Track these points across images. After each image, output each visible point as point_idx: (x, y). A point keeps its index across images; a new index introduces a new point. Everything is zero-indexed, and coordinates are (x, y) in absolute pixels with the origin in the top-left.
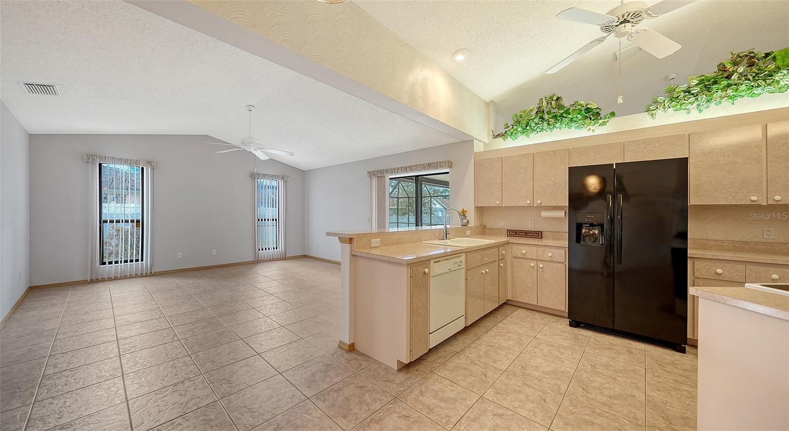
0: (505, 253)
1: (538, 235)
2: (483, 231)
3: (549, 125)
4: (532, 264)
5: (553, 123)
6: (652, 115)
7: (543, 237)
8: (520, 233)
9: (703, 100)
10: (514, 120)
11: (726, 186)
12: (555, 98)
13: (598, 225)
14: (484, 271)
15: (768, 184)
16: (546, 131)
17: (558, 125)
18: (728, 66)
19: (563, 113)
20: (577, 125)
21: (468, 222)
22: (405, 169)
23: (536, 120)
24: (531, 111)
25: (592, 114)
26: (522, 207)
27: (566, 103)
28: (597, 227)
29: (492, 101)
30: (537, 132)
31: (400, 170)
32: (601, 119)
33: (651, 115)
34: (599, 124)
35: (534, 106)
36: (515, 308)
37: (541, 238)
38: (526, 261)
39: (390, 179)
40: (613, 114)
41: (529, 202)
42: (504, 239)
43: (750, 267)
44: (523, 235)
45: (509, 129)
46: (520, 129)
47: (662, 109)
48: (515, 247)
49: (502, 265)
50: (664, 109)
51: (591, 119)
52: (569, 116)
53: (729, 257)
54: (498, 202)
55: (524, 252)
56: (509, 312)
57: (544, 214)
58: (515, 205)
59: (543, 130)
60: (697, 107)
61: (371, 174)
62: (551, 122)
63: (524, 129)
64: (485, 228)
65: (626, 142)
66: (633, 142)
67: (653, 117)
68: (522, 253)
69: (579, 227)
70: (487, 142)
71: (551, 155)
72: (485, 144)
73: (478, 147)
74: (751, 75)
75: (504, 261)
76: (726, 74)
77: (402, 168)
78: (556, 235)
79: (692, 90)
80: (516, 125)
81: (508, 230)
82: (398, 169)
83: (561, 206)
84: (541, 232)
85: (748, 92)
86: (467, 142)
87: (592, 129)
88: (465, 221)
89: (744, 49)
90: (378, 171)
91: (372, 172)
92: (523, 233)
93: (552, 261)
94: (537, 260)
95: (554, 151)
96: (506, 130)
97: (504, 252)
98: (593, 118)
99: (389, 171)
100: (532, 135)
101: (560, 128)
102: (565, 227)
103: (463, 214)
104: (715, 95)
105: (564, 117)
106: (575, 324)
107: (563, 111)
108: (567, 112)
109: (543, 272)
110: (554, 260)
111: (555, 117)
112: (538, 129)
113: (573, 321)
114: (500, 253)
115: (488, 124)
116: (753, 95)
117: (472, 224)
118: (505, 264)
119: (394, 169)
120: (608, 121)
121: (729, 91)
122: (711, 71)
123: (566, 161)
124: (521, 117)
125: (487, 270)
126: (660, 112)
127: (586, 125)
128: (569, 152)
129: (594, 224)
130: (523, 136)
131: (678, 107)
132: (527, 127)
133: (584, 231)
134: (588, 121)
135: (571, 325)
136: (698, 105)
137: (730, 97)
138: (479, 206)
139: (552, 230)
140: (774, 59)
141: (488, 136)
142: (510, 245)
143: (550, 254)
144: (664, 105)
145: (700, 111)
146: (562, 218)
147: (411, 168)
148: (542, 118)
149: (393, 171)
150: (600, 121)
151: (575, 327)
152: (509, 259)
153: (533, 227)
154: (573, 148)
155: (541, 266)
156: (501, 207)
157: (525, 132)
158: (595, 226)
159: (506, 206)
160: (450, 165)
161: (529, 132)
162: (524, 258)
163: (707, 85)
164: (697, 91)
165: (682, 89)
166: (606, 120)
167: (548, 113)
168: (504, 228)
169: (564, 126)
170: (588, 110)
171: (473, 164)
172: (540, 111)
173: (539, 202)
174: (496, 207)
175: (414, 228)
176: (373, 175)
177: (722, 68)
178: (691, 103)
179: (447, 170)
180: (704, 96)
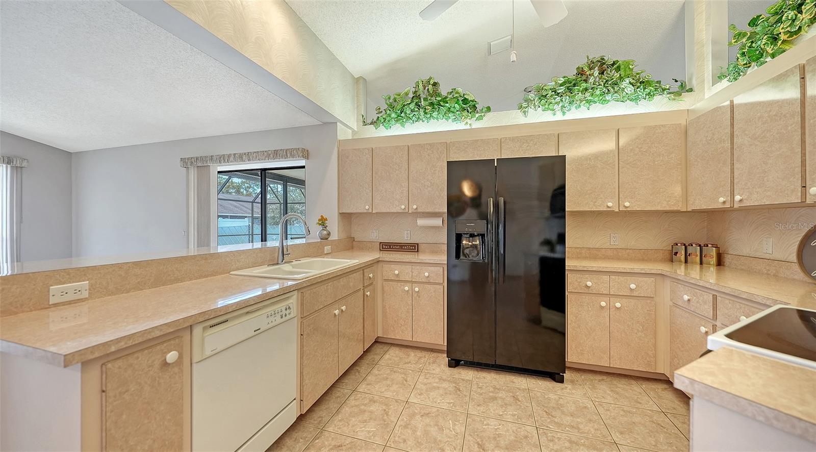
0: (373, 276)
1: (414, 248)
2: (350, 245)
3: (426, 113)
4: (406, 288)
5: (430, 111)
6: (525, 112)
7: (419, 250)
8: (394, 246)
9: (567, 101)
10: (387, 104)
11: (589, 191)
12: (432, 82)
13: (478, 235)
14: (337, 312)
15: (620, 190)
16: (423, 121)
17: (435, 114)
18: (586, 69)
19: (441, 101)
20: (455, 117)
21: (329, 234)
22: (240, 157)
23: (412, 106)
24: (407, 94)
25: (468, 106)
26: (394, 213)
27: (444, 90)
28: (478, 237)
29: (361, 77)
30: (413, 121)
31: (232, 159)
32: (477, 112)
33: (523, 112)
34: (475, 118)
35: (410, 89)
36: (386, 348)
37: (418, 251)
38: (399, 284)
39: (219, 172)
40: (489, 109)
41: (403, 207)
42: (375, 255)
43: (613, 277)
44: (398, 249)
45: (381, 114)
46: (393, 115)
47: (533, 107)
48: (386, 267)
49: (368, 293)
50: (535, 108)
51: (468, 111)
52: (447, 105)
53: (597, 268)
54: (367, 207)
55: (397, 272)
56: (377, 358)
57: (421, 222)
58: (388, 211)
59: (419, 120)
60: (562, 109)
61: (186, 162)
62: (428, 111)
63: (398, 116)
64: (354, 241)
65: (503, 138)
66: (510, 138)
67: (525, 114)
68: (395, 274)
69: (459, 237)
70: (356, 130)
71: (427, 149)
72: (353, 131)
73: (344, 134)
74: (603, 81)
75: (371, 287)
76: (584, 77)
77: (235, 154)
78: (433, 248)
79: (558, 90)
80: (390, 110)
81: (380, 243)
82: (229, 156)
83: (439, 213)
84: (418, 244)
85: (601, 98)
86: (329, 124)
87: (469, 123)
88: (325, 232)
89: (596, 56)
90: (197, 158)
91: (188, 159)
92: (397, 246)
93: (429, 283)
94: (412, 282)
95: (430, 144)
96: (378, 115)
97: (371, 275)
98: (470, 111)
99: (214, 158)
100: (407, 125)
101: (437, 119)
102: (444, 239)
103: (323, 222)
104: (577, 96)
105: (442, 106)
106: (454, 363)
107: (440, 98)
108: (445, 100)
109: (419, 297)
110: (431, 281)
111: (432, 104)
112: (414, 118)
113: (452, 359)
114: (366, 278)
115: (357, 106)
116: (604, 102)
117: (334, 236)
118: (374, 292)
119: (224, 155)
120: (484, 115)
121: (587, 94)
122: (572, 74)
123: (444, 157)
124: (395, 101)
125: (344, 308)
126: (531, 111)
127: (463, 117)
128: (447, 146)
129: (474, 234)
130: (398, 125)
131: (546, 106)
132: (401, 113)
133: (464, 242)
134: (465, 113)
135: (450, 366)
136: (563, 107)
137: (588, 102)
138: (344, 211)
139: (429, 241)
140: (619, 67)
141: (357, 122)
142: (380, 265)
143: (427, 274)
144: (535, 104)
145: (564, 113)
146: (439, 227)
147: (249, 156)
148: (418, 105)
149: (223, 159)
150: (477, 115)
151: (455, 367)
152: (379, 283)
153: (409, 239)
154: (451, 142)
155: (417, 289)
156: (370, 213)
157: (400, 120)
158: (476, 236)
159: (377, 213)
160: (306, 154)
161: (404, 120)
162: (398, 280)
163: (570, 86)
164: (562, 90)
165: (550, 87)
166: (483, 114)
167: (425, 99)
168: (376, 240)
169: (442, 117)
170: (465, 101)
171: (336, 156)
172: (416, 96)
173: (415, 207)
174: (365, 213)
175: (258, 245)
176: (189, 164)
177: (581, 72)
178: (557, 103)
179: (302, 163)
180: (568, 97)
